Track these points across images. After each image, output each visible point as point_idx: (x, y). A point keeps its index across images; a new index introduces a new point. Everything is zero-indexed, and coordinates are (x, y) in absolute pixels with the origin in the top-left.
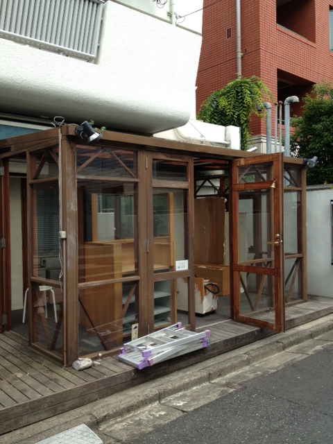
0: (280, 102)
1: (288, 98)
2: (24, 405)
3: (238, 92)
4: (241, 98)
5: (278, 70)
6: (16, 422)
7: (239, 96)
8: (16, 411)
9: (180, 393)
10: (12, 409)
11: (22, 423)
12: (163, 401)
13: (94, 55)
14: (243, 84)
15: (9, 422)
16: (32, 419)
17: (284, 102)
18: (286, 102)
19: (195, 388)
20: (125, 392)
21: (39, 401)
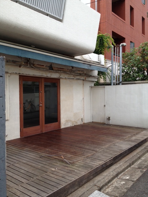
0: (118, 45)
1: (121, 44)
2: (70, 184)
3: (100, 40)
4: (102, 43)
5: (112, 31)
6: (68, 192)
7: (101, 42)
8: (67, 187)
9: (123, 173)
10: (66, 186)
11: (69, 192)
12: (118, 177)
13: (61, 19)
14: (103, 36)
15: (65, 193)
16: (73, 190)
17: (119, 45)
18: (120, 45)
19: (126, 170)
20: (101, 174)
21: (75, 181)
